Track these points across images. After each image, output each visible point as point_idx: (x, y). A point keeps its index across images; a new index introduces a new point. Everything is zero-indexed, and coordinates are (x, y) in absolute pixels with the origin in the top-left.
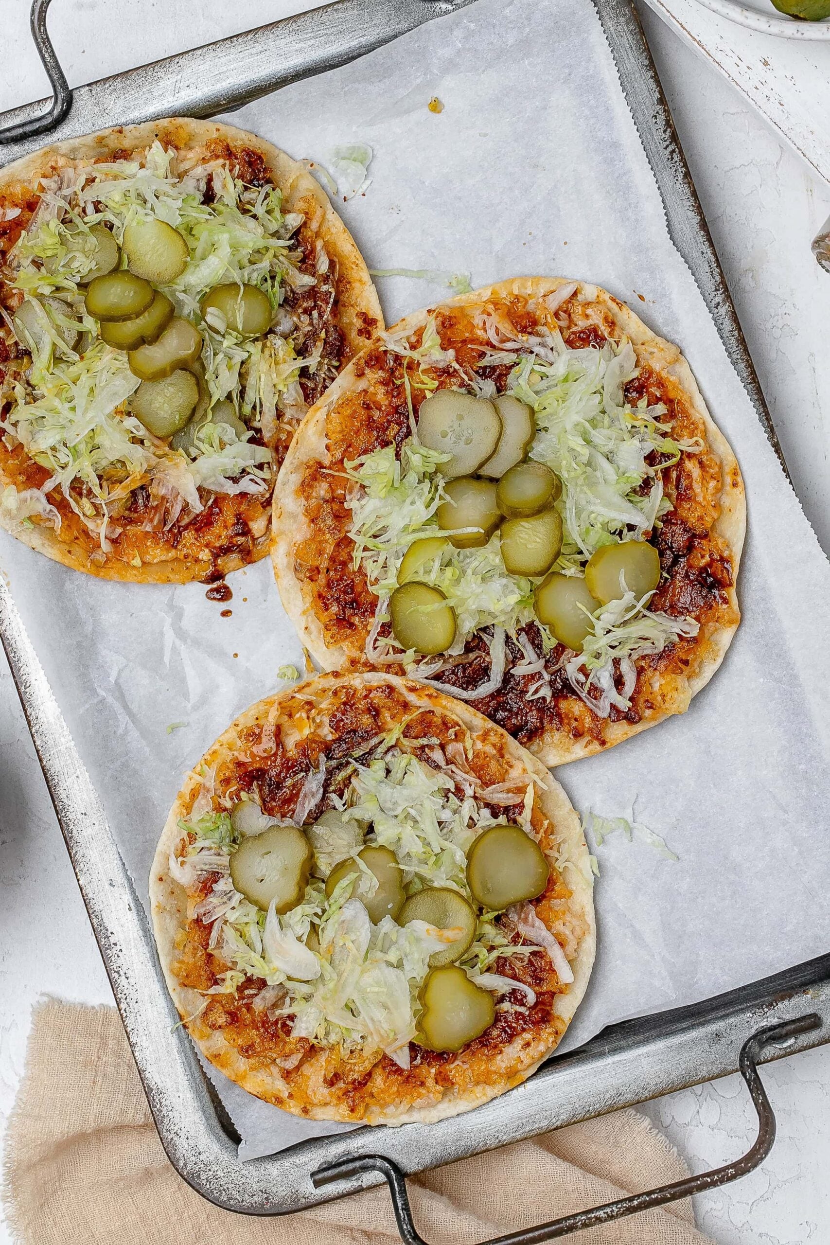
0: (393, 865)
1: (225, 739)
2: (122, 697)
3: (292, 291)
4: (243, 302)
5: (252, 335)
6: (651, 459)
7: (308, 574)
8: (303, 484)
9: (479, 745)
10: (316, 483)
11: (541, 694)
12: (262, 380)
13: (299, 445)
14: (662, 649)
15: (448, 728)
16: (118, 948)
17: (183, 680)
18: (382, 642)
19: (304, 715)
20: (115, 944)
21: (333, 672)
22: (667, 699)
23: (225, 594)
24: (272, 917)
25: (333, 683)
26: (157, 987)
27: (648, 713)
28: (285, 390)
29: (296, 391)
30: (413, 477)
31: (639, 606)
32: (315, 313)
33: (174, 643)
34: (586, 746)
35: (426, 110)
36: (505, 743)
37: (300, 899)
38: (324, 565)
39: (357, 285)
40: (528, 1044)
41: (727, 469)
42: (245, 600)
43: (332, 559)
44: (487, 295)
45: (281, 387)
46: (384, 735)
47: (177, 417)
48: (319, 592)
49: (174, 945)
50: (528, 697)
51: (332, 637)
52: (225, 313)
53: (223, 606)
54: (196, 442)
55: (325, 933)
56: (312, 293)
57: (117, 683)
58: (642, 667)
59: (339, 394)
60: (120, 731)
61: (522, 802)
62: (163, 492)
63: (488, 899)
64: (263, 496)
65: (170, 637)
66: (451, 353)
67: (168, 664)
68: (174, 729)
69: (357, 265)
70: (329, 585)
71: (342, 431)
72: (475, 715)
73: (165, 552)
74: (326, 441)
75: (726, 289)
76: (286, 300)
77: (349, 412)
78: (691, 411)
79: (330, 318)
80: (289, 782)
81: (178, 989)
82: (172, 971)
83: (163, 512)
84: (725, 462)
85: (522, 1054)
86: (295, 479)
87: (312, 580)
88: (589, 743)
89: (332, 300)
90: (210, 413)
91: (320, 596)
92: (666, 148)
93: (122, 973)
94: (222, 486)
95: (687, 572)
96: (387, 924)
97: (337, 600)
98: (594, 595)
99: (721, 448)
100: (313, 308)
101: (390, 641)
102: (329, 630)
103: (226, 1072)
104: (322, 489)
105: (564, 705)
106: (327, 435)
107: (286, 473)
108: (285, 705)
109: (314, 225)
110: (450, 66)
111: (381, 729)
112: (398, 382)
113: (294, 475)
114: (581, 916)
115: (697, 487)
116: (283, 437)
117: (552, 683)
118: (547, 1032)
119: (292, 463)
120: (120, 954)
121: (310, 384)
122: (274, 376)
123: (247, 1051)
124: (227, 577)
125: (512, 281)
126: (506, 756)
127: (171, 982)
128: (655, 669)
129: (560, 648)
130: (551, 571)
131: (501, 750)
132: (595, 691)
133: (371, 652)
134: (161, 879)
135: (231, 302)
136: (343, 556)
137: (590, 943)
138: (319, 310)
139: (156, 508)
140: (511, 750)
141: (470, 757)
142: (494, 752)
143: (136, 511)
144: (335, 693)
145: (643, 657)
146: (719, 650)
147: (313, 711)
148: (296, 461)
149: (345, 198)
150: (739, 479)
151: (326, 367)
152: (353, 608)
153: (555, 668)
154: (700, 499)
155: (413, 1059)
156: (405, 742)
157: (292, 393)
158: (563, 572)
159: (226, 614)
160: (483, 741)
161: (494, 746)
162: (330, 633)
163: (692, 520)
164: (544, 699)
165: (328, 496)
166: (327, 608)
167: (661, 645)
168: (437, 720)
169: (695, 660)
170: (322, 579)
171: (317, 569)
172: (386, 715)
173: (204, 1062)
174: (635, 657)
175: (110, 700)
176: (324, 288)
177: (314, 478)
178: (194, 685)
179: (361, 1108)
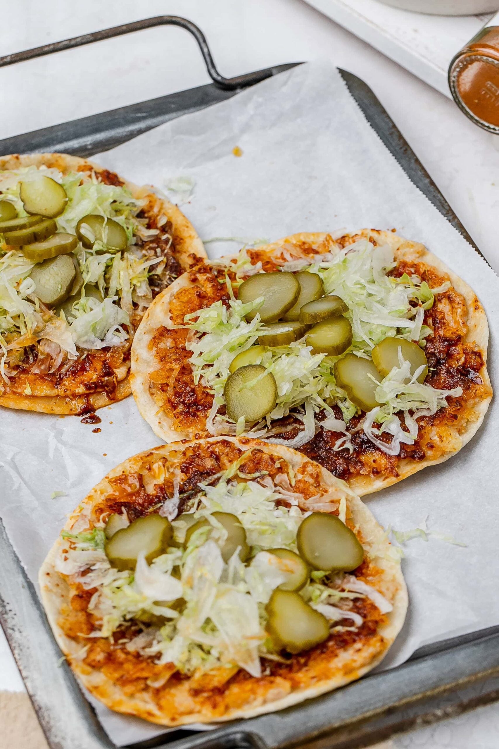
0: (237, 524)
1: (98, 488)
2: (16, 468)
3: (141, 239)
4: (107, 227)
5: (113, 248)
6: (413, 304)
7: (160, 386)
8: (154, 338)
9: (300, 477)
10: (163, 338)
11: (346, 446)
12: (122, 273)
13: (150, 318)
14: (435, 412)
15: (274, 463)
16: (13, 613)
17: (64, 467)
18: (220, 418)
19: (161, 463)
20: (11, 611)
21: (182, 441)
22: (445, 439)
23: (96, 420)
24: (141, 564)
25: (182, 448)
26: (45, 638)
27: (429, 453)
28: (138, 285)
29: (147, 288)
30: (236, 319)
31: (414, 379)
32: (158, 250)
33: (56, 446)
34: (384, 480)
35: (232, 157)
36: (320, 472)
37: (163, 551)
38: (172, 381)
39: (188, 241)
40: (359, 650)
41: (470, 302)
42: (111, 423)
43: (178, 380)
44: (282, 243)
45: (135, 282)
46: (225, 471)
47: (60, 287)
48: (168, 398)
49: (60, 613)
50: (336, 448)
51: (180, 422)
52: (95, 231)
53: (95, 426)
54: (74, 312)
55: (185, 566)
56: (156, 240)
57: (12, 459)
58: (422, 426)
59: (178, 289)
60: (15, 487)
61: (337, 510)
62: (47, 350)
63: (317, 563)
64: (123, 347)
65: (52, 442)
66: (259, 264)
67: (52, 457)
68: (57, 496)
69: (187, 227)
70: (177, 394)
71: (181, 310)
72: (296, 454)
73: (49, 389)
74: (171, 315)
75: (453, 213)
76: (136, 245)
77: (185, 299)
78: (438, 274)
79: (169, 251)
80: (151, 509)
81: (64, 637)
82: (58, 624)
83: (48, 364)
84: (467, 298)
85: (356, 657)
86: (147, 338)
87: (163, 391)
88: (386, 478)
89: (170, 243)
90: (83, 290)
91: (169, 401)
92: (401, 148)
93: (16, 629)
94: (93, 342)
95: (448, 369)
96: (235, 560)
97: (183, 403)
98: (380, 368)
99: (463, 290)
100: (157, 247)
101: (225, 418)
102: (178, 418)
103: (104, 701)
104: (168, 343)
105: (363, 458)
106: (170, 311)
107: (141, 333)
108: (145, 459)
109: (156, 210)
110: (246, 128)
111: (220, 468)
112: (221, 281)
113: (147, 335)
114: (394, 580)
115: (449, 318)
116: (138, 318)
117: (353, 440)
118: (374, 640)
119: (145, 327)
120: (15, 617)
121: (157, 289)
122: (130, 271)
123: (122, 682)
124: (96, 412)
125: (300, 234)
126: (321, 484)
127: (57, 631)
128: (432, 425)
129: (358, 418)
130: (345, 352)
131: (317, 478)
132: (387, 437)
133: (212, 428)
134: (48, 574)
135: (98, 226)
136: (186, 379)
137: (403, 595)
138: (161, 249)
139: (43, 361)
140: (325, 477)
141: (293, 484)
142: (311, 481)
143: (27, 363)
144: (184, 454)
145: (422, 418)
146: (479, 413)
147: (167, 462)
148: (148, 327)
149: (176, 205)
150: (478, 304)
151: (168, 277)
152: (195, 405)
153: (355, 430)
154: (452, 324)
155: (264, 670)
156: (242, 475)
157: (144, 289)
158: (354, 353)
159: (97, 431)
160: (303, 472)
161: (311, 475)
162: (178, 420)
163: (448, 335)
164: (347, 450)
165: (173, 345)
166: (175, 408)
167: (434, 410)
168: (266, 457)
169: (462, 418)
170: (170, 391)
171: (168, 385)
172: (225, 460)
173: (85, 691)
174: (416, 416)
175: (7, 468)
176: (164, 237)
177: (162, 335)
178: (72, 470)
179: (222, 708)
